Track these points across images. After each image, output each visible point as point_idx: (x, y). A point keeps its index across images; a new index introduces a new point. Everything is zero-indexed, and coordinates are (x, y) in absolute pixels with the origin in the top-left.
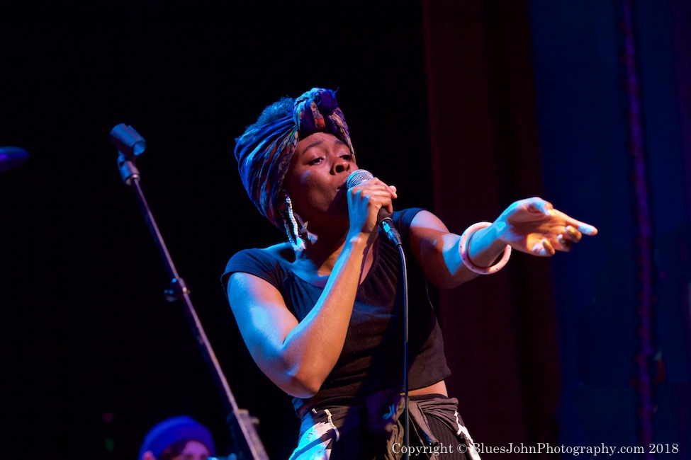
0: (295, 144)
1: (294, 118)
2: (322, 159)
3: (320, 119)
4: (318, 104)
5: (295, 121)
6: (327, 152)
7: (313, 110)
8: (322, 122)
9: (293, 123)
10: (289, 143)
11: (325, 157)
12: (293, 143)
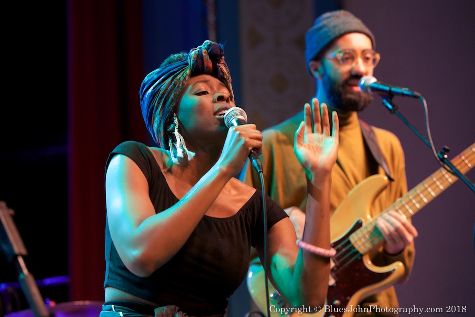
0: (187, 79)
1: (189, 60)
2: (208, 93)
3: (209, 63)
4: (209, 51)
5: (189, 63)
6: (212, 88)
7: (204, 54)
8: (211, 65)
9: (187, 64)
10: (182, 78)
11: (209, 92)
12: (185, 78)
